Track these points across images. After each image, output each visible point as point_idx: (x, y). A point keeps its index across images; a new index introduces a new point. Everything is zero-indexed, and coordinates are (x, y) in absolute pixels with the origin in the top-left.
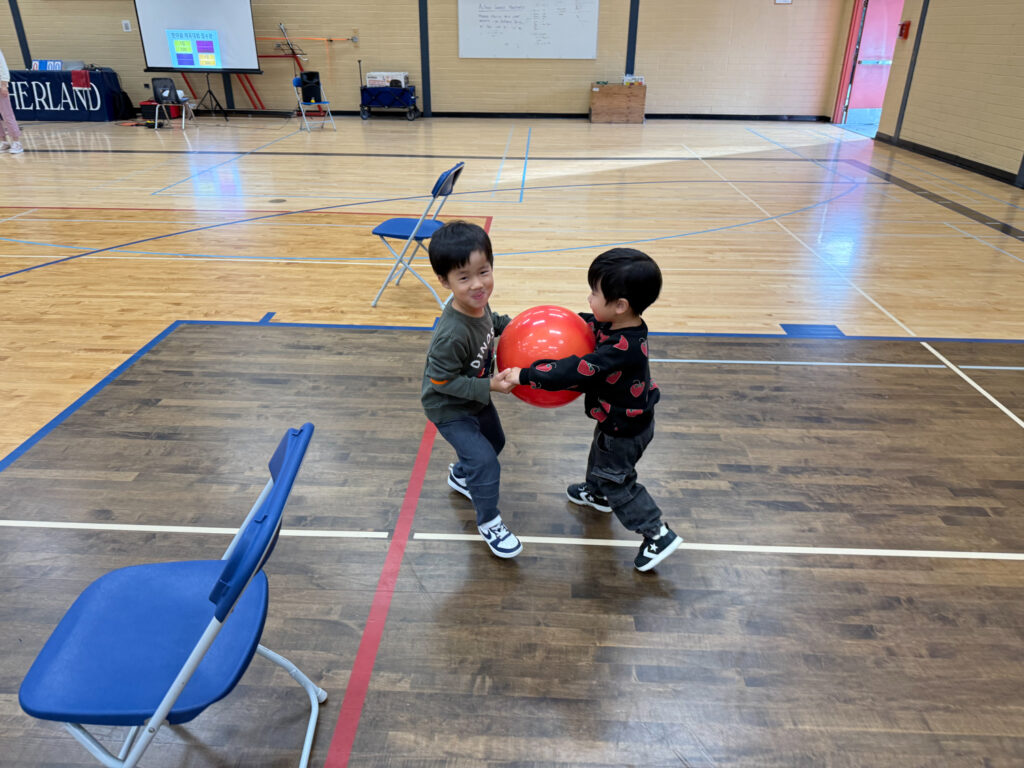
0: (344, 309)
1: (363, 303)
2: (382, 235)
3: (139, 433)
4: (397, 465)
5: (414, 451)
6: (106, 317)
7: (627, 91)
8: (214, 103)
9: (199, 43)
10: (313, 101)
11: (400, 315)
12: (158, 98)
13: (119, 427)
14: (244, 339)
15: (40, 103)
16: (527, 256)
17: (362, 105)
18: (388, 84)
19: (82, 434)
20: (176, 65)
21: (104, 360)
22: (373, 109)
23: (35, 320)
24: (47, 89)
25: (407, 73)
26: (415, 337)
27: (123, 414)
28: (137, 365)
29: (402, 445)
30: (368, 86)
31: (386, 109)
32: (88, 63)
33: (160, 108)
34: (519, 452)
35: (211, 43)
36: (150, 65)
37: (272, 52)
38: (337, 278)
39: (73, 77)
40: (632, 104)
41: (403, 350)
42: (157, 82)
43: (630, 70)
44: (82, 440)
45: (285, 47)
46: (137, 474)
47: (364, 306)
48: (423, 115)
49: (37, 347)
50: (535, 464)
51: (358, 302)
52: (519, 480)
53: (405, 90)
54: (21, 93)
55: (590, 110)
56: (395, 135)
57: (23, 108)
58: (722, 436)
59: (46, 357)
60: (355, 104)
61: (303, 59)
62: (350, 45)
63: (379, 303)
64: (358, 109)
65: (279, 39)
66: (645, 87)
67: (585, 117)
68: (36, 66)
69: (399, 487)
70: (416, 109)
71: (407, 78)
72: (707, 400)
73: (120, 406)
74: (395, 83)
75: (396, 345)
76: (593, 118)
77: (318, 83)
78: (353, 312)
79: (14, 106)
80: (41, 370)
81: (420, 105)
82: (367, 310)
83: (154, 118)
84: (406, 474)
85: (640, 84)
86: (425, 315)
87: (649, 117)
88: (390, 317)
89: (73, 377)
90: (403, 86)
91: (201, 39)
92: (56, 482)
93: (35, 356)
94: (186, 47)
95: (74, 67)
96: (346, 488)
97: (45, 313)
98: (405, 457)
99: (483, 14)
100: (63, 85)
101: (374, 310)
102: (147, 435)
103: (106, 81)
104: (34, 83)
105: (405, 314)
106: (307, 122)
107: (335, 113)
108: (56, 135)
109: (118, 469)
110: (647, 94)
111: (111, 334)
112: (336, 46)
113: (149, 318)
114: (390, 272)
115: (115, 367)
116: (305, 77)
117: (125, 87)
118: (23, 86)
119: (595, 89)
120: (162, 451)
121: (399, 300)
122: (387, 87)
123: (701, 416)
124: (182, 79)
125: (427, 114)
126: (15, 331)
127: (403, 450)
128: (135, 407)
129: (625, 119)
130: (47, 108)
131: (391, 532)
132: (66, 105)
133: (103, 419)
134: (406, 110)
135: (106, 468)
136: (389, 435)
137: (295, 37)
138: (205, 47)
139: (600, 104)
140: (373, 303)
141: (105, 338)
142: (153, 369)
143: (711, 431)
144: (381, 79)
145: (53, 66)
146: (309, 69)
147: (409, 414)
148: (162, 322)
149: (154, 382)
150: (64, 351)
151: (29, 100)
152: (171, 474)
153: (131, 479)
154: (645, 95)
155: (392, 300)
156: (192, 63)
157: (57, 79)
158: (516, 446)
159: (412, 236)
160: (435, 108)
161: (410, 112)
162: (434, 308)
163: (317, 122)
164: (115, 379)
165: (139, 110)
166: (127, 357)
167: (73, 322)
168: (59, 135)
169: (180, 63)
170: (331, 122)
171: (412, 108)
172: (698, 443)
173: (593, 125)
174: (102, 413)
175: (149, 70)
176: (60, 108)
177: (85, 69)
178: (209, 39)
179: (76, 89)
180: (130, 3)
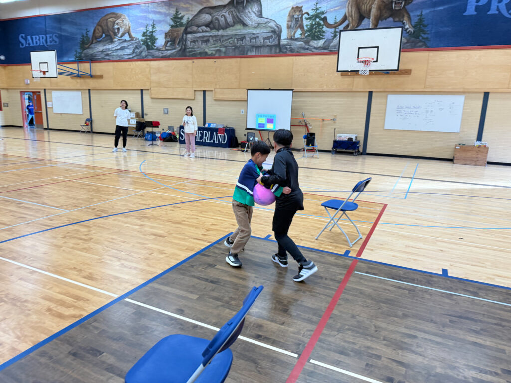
0: (302, 238)
1: (311, 237)
2: (325, 207)
3: (204, 279)
4: (310, 321)
5: (320, 316)
6: (205, 226)
7: (477, 149)
8: (269, 143)
9: (268, 119)
10: (311, 145)
11: (328, 246)
12: (248, 140)
13: (197, 274)
14: (256, 245)
15: (205, 139)
16: (403, 227)
17: (333, 148)
18: (347, 139)
19: (182, 274)
20: (257, 128)
21: (199, 244)
22: (338, 150)
23: (179, 223)
24: (208, 134)
25: (357, 135)
26: (333, 258)
27: (200, 269)
28: (211, 249)
29: (315, 312)
30: (337, 140)
31: (344, 150)
32: (225, 125)
33: (248, 144)
34: (376, 331)
35: (273, 120)
36: (248, 127)
37: (298, 124)
38: (303, 223)
39: (219, 130)
40: (479, 156)
41: (326, 264)
42: (249, 134)
43: (479, 138)
44: (182, 277)
45: (303, 122)
46: (198, 296)
47: (312, 239)
48: (362, 154)
49: (177, 234)
50: (384, 340)
51: (310, 236)
52: (373, 346)
53: (354, 142)
54: (199, 135)
55: (454, 157)
56: (346, 162)
57: (199, 140)
58: (506, 351)
59: (180, 239)
60: (330, 147)
61: (310, 127)
62: (332, 122)
63: (319, 238)
64: (331, 149)
65: (301, 118)
66: (488, 148)
67: (451, 160)
68: (206, 125)
69: (309, 333)
70: (359, 151)
71: (356, 137)
72: (501, 327)
73: (200, 265)
74: (350, 139)
75: (323, 260)
76: (455, 161)
77: (314, 138)
78: (306, 241)
79: (195, 139)
80: (176, 244)
81: (361, 149)
82: (313, 240)
83: (244, 148)
84: (314, 327)
85: (485, 146)
86: (341, 248)
87: (489, 163)
88: (323, 246)
89: (186, 249)
90: (354, 140)
91: (269, 118)
92: (167, 293)
93: (175, 238)
94: (263, 120)
95: (220, 126)
96: (283, 326)
97: (184, 221)
98: (315, 318)
99: (399, 110)
100: (215, 133)
101: (316, 241)
102: (206, 280)
103: (230, 132)
104: (204, 132)
105: (331, 246)
106: (307, 154)
107: (319, 151)
108: (207, 151)
109: (191, 292)
110: (489, 152)
111: (205, 234)
112: (325, 122)
113: (221, 229)
114: (326, 224)
115: (202, 248)
116: (309, 135)
117: (237, 135)
118: (201, 132)
119: (457, 147)
120: (210, 288)
121: (329, 239)
122: (345, 141)
123: (494, 336)
124: (259, 133)
125: (365, 153)
126: (171, 226)
127: (315, 314)
128: (206, 266)
129: (475, 163)
130: (207, 141)
131: (300, 355)
132: (214, 141)
133: (192, 269)
134: (354, 151)
135: (187, 291)
136: (309, 305)
137: (308, 118)
138: (270, 121)
139: (459, 155)
140: (316, 238)
141: (203, 235)
142: (216, 251)
143: (500, 346)
144: (344, 137)
145: (213, 126)
146: (311, 131)
147: (322, 296)
148: (225, 232)
149: (216, 257)
150: (186, 238)
151: (201, 138)
152: (211, 300)
153: (195, 298)
154: (487, 151)
155: (326, 238)
156: (264, 127)
157: (213, 131)
158: (375, 327)
159: (340, 209)
160: (368, 151)
161: (356, 152)
162: (347, 245)
163: (311, 154)
164: (201, 253)
165: (240, 144)
166: (208, 244)
167: (193, 226)
168: (209, 152)
169: (259, 127)
170: (317, 154)
171: (357, 150)
172: (489, 352)
173: (455, 165)
174: (192, 266)
175: (247, 129)
176: (212, 141)
177: (223, 127)
178: (272, 118)
179: (219, 135)
180: (245, 103)
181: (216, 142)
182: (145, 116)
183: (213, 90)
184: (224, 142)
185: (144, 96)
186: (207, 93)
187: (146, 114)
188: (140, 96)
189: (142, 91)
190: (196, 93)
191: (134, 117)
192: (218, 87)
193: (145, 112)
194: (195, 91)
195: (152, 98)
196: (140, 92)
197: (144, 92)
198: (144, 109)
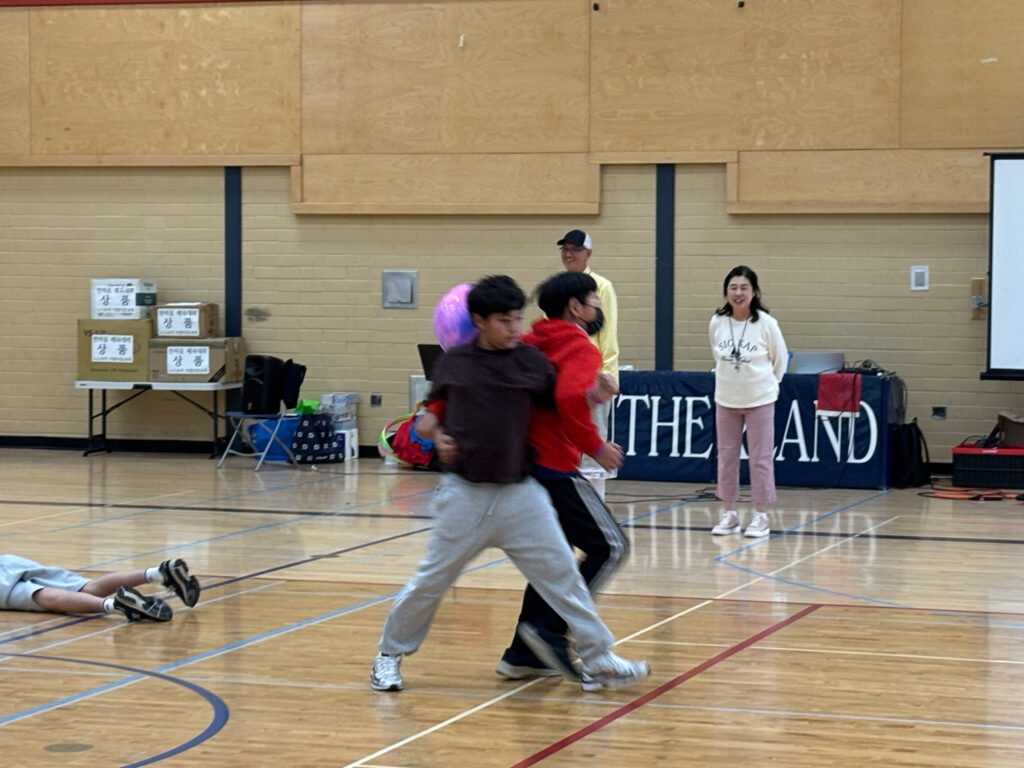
36: (994, 365)
39: (820, 390)
54: (690, 420)
95: (822, 366)
100: (794, 406)
118: (697, 406)
132: (791, 450)
175: (994, 375)
177: (848, 371)
179: (824, 414)
180: (979, 229)
181: (804, 458)
182: (249, 327)
183: (728, 157)
184: (859, 454)
185: (247, 208)
186: (681, 180)
187: (259, 315)
188: (219, 206)
189: (233, 175)
190: (614, 180)
191: (195, 330)
192: (760, 143)
193: (249, 301)
194: (603, 166)
195: (301, 217)
196: (220, 181)
197: (247, 181)
198: (247, 281)
